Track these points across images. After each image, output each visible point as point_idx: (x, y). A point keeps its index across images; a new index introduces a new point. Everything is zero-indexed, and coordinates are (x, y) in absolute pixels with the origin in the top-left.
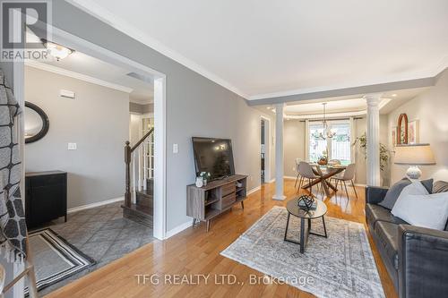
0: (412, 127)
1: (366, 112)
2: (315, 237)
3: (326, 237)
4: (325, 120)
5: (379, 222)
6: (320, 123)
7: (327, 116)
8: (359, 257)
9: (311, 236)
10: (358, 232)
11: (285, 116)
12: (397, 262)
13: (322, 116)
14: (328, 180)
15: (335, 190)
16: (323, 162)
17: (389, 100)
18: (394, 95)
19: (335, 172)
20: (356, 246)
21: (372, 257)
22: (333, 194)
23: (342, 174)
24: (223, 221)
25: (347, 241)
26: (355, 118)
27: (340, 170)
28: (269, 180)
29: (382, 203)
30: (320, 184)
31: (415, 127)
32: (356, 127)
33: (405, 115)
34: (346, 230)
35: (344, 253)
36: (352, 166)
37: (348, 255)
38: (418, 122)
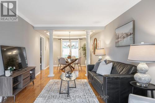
0: (98, 43)
1: (85, 37)
2: (72, 89)
3: (76, 87)
4: (70, 39)
5: (94, 77)
6: (68, 40)
7: (71, 37)
8: (88, 91)
9: (70, 89)
10: (86, 83)
11: (54, 37)
12: (102, 88)
13: (69, 37)
14: (71, 65)
15: (74, 69)
16: (70, 57)
17: (92, 33)
18: (94, 31)
19: (74, 61)
20: (86, 88)
21: (92, 90)
22: (73, 70)
23: (77, 62)
24: (23, 93)
25: (83, 87)
26: (80, 39)
27: (76, 60)
28: (44, 68)
29: (93, 70)
30: (68, 67)
31: (99, 43)
32: (80, 42)
33: (96, 39)
34: (82, 83)
35: (83, 91)
36: (80, 58)
37: (85, 92)
38: (100, 41)
